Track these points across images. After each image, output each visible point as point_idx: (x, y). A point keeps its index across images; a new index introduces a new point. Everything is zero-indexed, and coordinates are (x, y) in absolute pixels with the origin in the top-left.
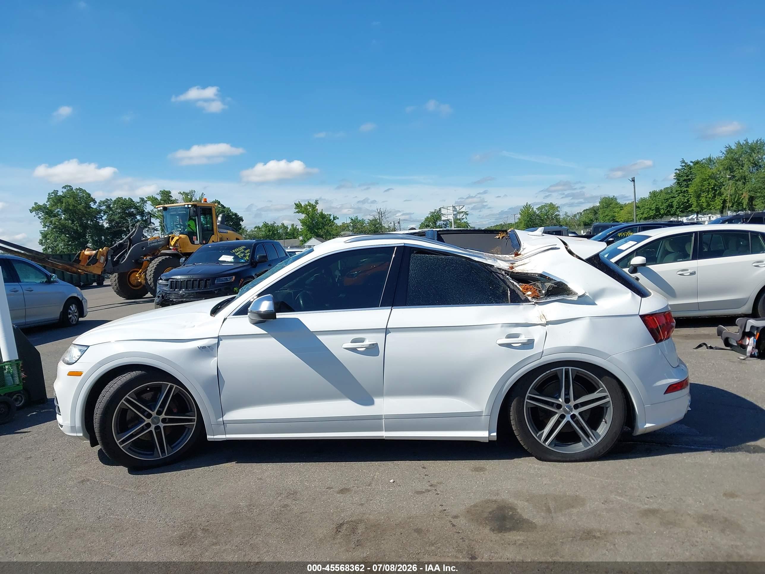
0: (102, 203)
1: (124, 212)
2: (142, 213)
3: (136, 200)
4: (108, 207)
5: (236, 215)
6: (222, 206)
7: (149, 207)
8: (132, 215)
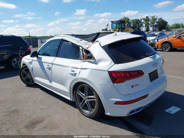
0: (132, 20)
1: (136, 23)
2: (141, 23)
3: (140, 19)
4: (133, 21)
5: (166, 21)
6: (162, 19)
7: (143, 21)
8: (138, 23)
